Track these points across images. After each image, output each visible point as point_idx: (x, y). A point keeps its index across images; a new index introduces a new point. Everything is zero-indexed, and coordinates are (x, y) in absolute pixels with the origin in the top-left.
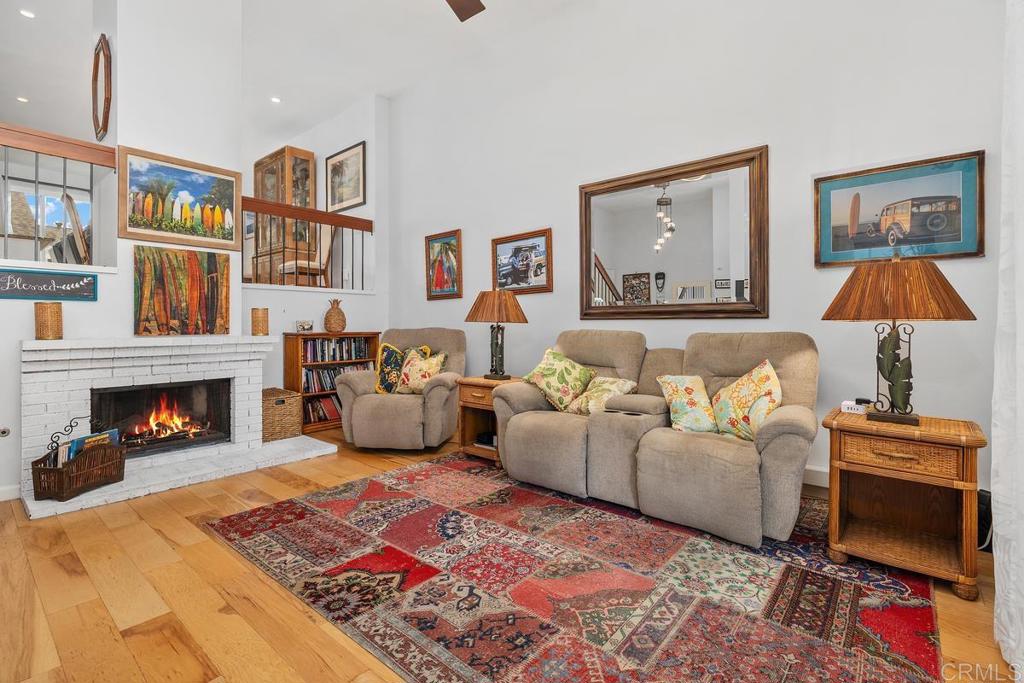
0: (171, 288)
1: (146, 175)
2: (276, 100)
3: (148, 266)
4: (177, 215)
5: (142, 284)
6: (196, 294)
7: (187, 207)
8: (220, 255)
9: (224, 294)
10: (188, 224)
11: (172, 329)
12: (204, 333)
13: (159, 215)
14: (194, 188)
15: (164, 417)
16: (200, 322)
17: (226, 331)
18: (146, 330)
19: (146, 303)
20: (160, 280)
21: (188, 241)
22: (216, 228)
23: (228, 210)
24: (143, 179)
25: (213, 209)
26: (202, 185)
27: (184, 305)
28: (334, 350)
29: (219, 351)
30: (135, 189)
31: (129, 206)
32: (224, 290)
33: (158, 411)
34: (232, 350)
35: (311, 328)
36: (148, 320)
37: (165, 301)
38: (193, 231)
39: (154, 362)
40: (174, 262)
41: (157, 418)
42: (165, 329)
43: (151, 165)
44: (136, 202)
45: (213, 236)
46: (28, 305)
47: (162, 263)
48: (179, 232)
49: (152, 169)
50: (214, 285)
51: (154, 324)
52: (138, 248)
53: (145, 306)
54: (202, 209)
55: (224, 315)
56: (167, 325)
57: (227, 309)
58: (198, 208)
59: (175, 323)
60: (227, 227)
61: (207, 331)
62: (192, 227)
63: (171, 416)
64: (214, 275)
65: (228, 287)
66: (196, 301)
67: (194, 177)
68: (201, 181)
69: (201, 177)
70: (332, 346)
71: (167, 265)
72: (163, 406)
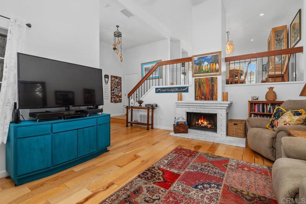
0: (202, 88)
1: (197, 61)
2: (262, 15)
3: (197, 83)
4: (204, 69)
5: (196, 88)
6: (208, 89)
7: (206, 66)
8: (214, 77)
9: (216, 89)
10: (207, 71)
11: (202, 99)
12: (210, 100)
13: (200, 70)
14: (207, 60)
15: (202, 121)
16: (209, 97)
17: (216, 99)
18: (197, 99)
19: (197, 92)
20: (200, 86)
21: (206, 75)
22: (214, 70)
23: (217, 63)
24: (197, 62)
25: (213, 65)
26: (210, 59)
27: (205, 92)
28: (270, 108)
29: (211, 105)
30: (195, 65)
31: (194, 69)
32: (216, 87)
33: (201, 120)
34: (215, 105)
35: (257, 99)
36: (197, 96)
37: (201, 92)
38: (208, 72)
39: (197, 107)
40: (203, 81)
41: (201, 121)
42: (201, 99)
43: (198, 58)
44: (195, 68)
45: (213, 72)
46: (176, 94)
47: (200, 82)
48: (204, 73)
49: (199, 59)
50: (213, 86)
51: (199, 97)
52: (195, 79)
53: (197, 93)
54: (210, 65)
55: (216, 95)
56: (201, 98)
57: (217, 93)
58: (209, 65)
59: (203, 97)
60: (217, 68)
61: (211, 99)
62: (208, 71)
63: (204, 121)
64: (213, 83)
65: (217, 87)
66: (208, 91)
67: (208, 57)
68: (210, 57)
69: (209, 56)
70: (269, 107)
71: (201, 82)
72: (202, 118)
